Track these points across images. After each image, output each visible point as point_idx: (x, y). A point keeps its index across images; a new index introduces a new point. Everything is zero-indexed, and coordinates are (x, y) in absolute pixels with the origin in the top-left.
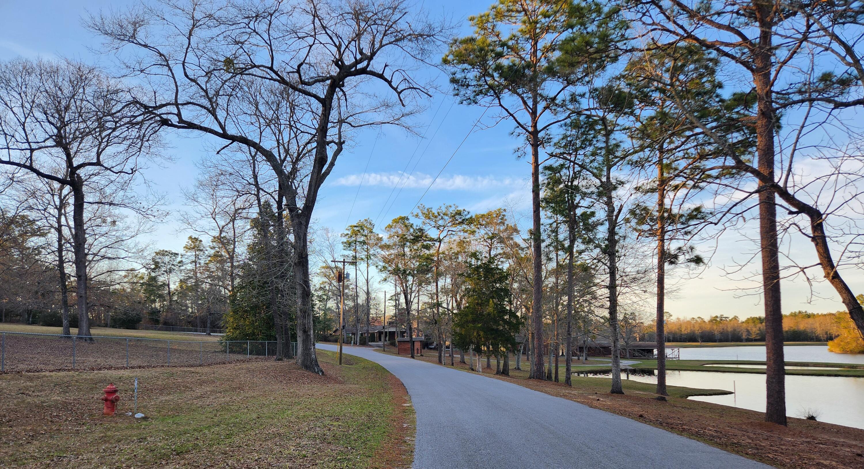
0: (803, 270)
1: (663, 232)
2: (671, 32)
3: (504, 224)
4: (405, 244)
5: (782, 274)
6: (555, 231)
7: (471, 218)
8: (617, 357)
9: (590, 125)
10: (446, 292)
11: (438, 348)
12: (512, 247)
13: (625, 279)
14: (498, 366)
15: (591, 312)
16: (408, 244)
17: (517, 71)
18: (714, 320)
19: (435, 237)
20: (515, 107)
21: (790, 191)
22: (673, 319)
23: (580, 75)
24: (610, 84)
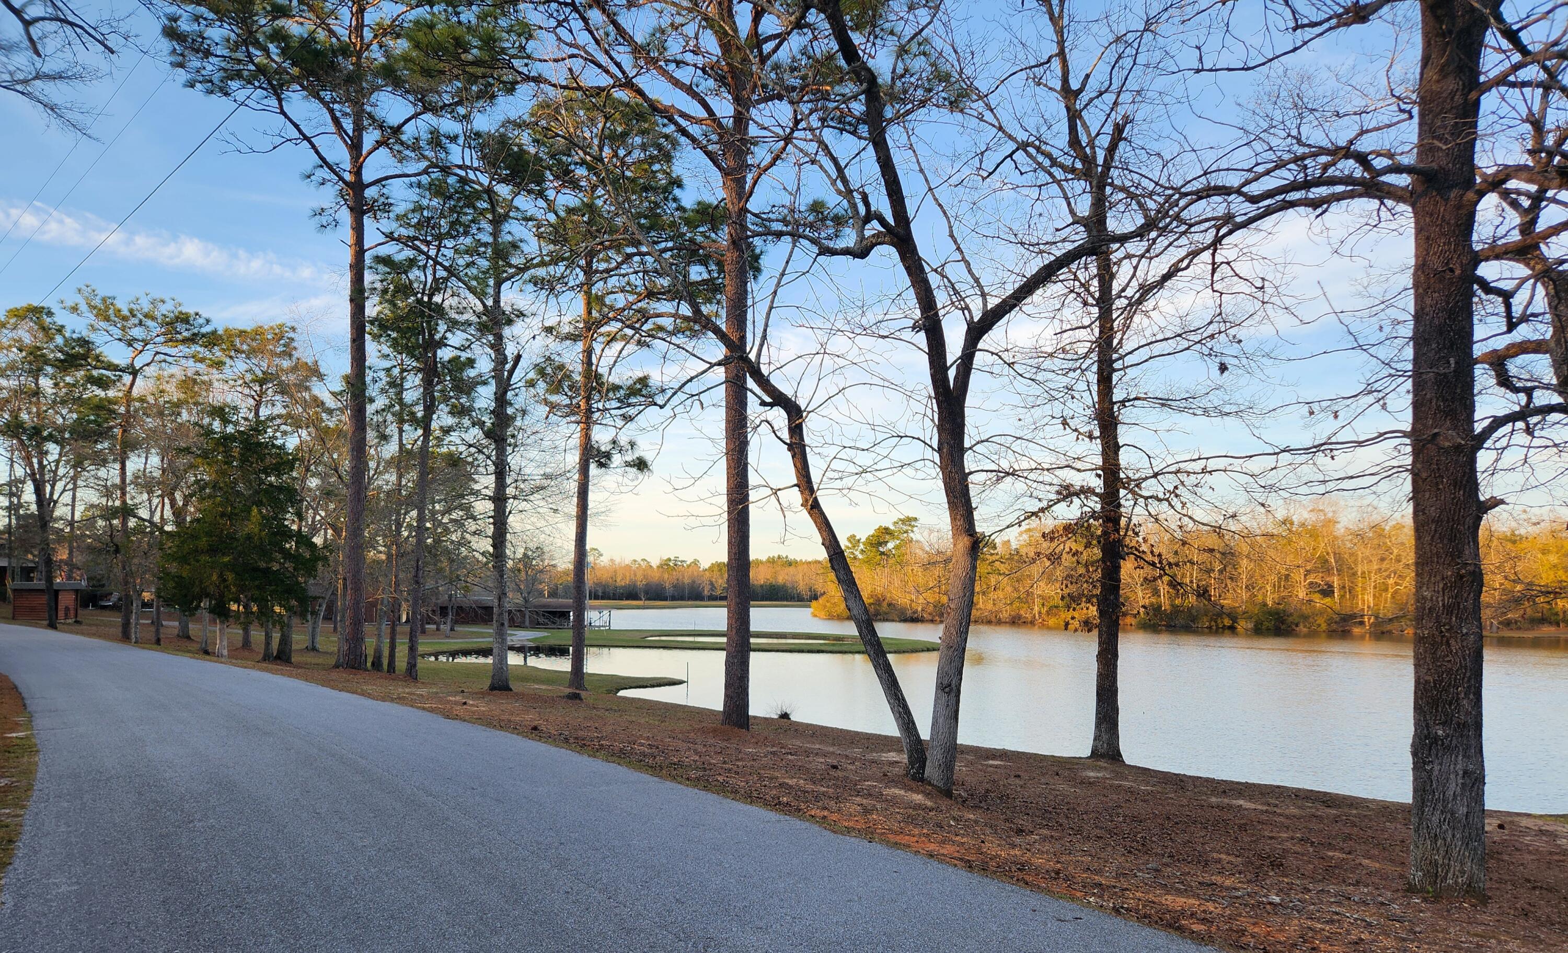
0: (775, 492)
1: (589, 411)
2: (599, 66)
3: (290, 356)
4: (40, 370)
5: (753, 495)
6: (397, 385)
7: (214, 332)
8: (503, 624)
9: (466, 197)
10: (146, 484)
11: (123, 607)
12: (306, 405)
13: (522, 486)
14: (268, 643)
15: (463, 543)
16: (49, 370)
17: (317, 53)
18: (665, 565)
19: (122, 362)
20: (313, 123)
21: (765, 370)
22: (604, 561)
23: (447, 98)
24: (502, 130)
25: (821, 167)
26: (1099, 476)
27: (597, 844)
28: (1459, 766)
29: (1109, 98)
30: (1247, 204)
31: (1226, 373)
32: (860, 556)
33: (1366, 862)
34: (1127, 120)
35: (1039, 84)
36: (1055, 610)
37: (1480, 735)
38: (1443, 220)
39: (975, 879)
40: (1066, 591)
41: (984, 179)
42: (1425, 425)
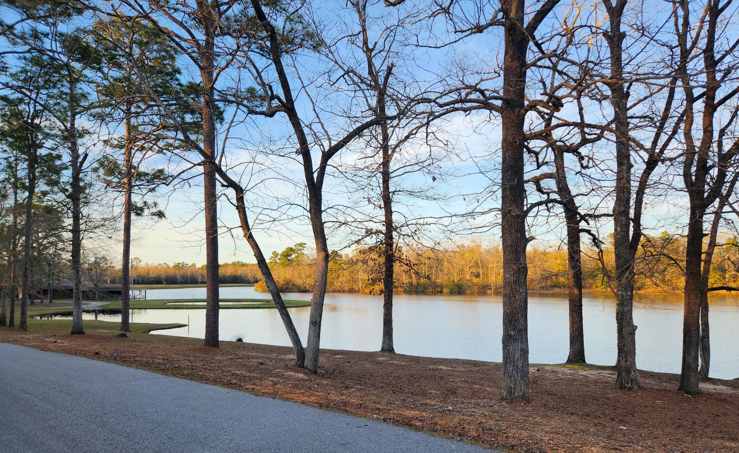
0: (230, 230)
1: (131, 186)
6: (12, 167)
8: (79, 299)
9: (54, 68)
13: (90, 225)
15: (56, 255)
18: (177, 266)
21: (224, 169)
22: (142, 264)
23: (42, 13)
24: (75, 33)
25: (249, 70)
26: (384, 225)
27: (126, 413)
28: (519, 347)
29: (384, 54)
30: (438, 108)
31: (435, 181)
32: (279, 261)
33: (488, 389)
34: (393, 65)
35: (353, 43)
36: (368, 286)
37: (527, 334)
38: (513, 120)
39: (322, 412)
40: (370, 277)
41: (331, 85)
42: (506, 206)
